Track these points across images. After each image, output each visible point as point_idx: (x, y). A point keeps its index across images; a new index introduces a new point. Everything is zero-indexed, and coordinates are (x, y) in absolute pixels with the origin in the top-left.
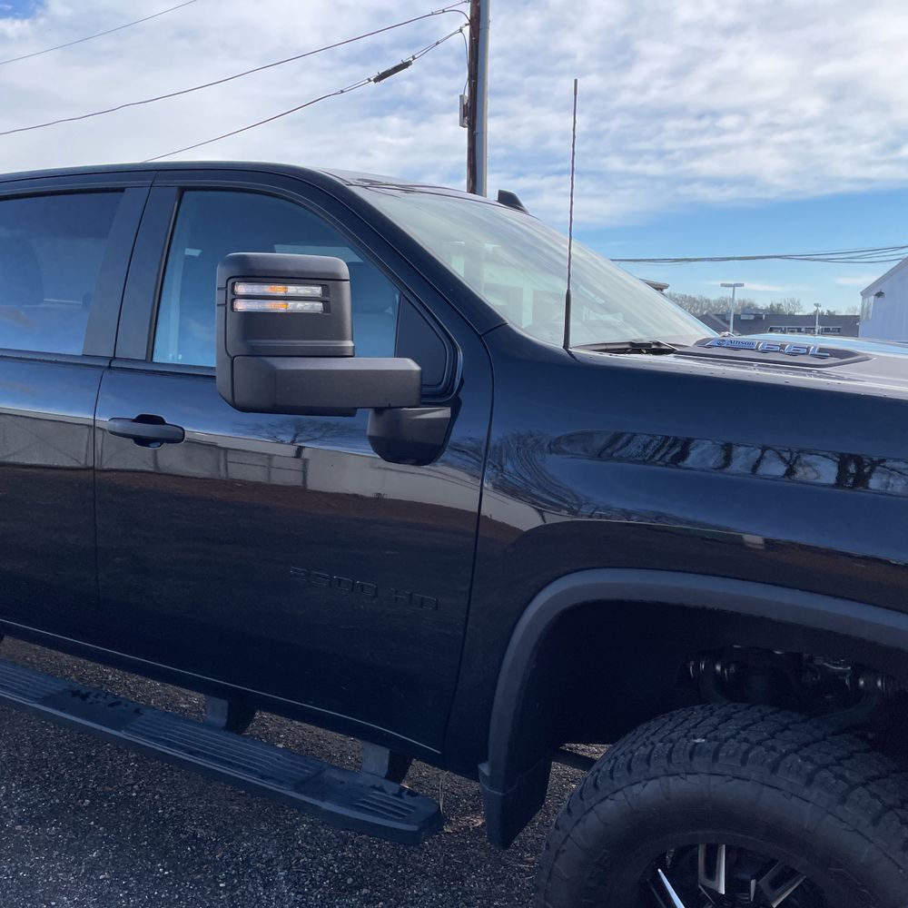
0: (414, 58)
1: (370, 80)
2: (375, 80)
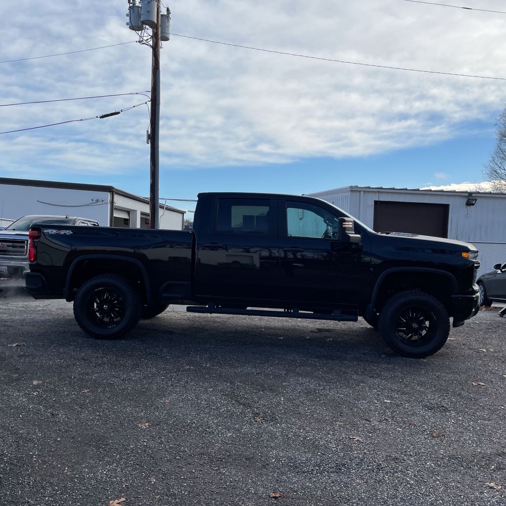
0: (122, 111)
1: (97, 117)
2: (101, 117)
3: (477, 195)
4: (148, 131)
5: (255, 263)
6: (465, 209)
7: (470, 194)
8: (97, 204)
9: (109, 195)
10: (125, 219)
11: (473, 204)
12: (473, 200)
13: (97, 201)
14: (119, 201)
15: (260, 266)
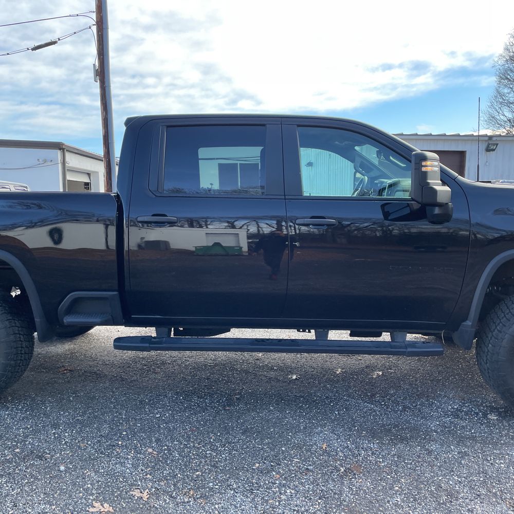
0: (59, 40)
2: (33, 50)
3: (498, 139)
4: (94, 65)
5: (241, 246)
6: (484, 156)
7: (491, 137)
8: (45, 164)
9: (59, 153)
10: (85, 183)
11: (493, 150)
12: (494, 145)
13: (45, 161)
14: (73, 161)
15: (248, 250)
